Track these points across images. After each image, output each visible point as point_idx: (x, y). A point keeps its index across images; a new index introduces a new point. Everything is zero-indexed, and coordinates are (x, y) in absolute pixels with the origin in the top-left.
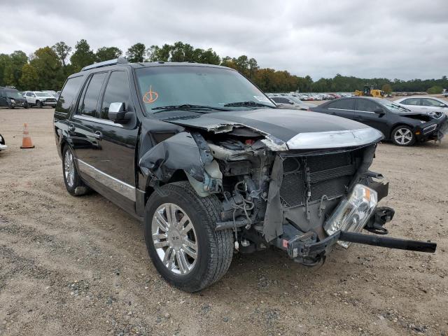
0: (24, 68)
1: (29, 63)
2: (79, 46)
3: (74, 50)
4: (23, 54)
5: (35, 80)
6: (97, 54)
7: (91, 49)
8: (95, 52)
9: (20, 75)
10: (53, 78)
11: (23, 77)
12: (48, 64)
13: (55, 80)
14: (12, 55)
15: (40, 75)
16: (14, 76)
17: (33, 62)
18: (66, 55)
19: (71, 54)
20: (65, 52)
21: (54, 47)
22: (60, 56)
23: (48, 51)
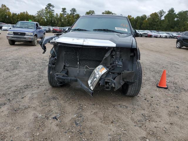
0: (144, 22)
1: (147, 19)
2: (169, 11)
3: (167, 13)
4: (146, 16)
5: (147, 26)
6: (178, 14)
7: (175, 12)
8: (176, 14)
9: (142, 24)
10: (155, 25)
11: (143, 25)
12: (154, 20)
13: (155, 26)
14: (141, 16)
15: (149, 24)
16: (140, 25)
17: (148, 19)
18: (162, 15)
19: (165, 15)
20: (163, 14)
21: (158, 12)
22: (160, 16)
23: (155, 14)
